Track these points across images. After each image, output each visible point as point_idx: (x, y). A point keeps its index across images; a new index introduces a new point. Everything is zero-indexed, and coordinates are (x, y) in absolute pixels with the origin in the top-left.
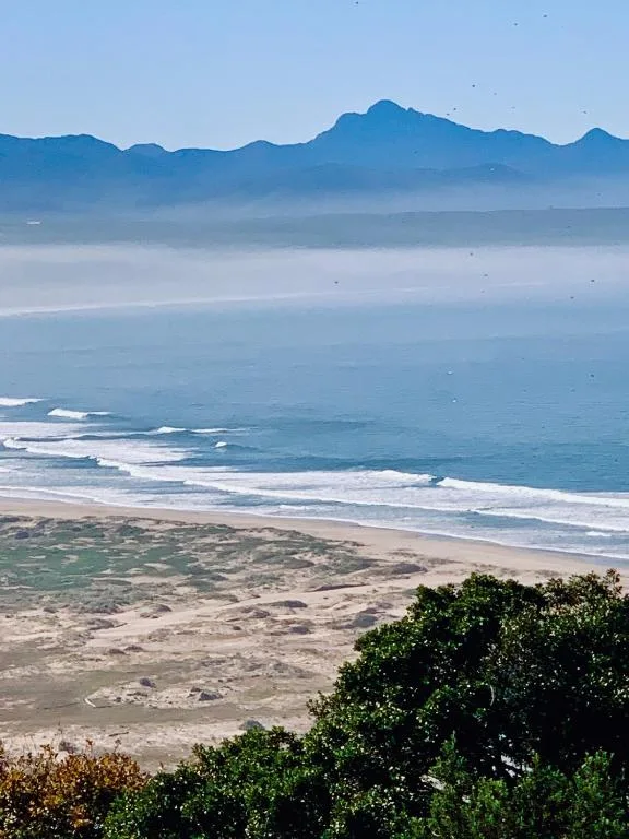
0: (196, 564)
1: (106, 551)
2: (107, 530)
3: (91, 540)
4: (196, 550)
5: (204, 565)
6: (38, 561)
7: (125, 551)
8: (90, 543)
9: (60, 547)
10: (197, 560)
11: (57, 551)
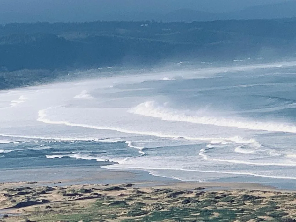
0: (287, 216)
1: (235, 210)
2: (235, 197)
3: (226, 203)
4: (287, 208)
5: (292, 217)
6: (196, 216)
7: (247, 210)
8: (226, 206)
9: (208, 208)
10: (288, 214)
11: (207, 211)
